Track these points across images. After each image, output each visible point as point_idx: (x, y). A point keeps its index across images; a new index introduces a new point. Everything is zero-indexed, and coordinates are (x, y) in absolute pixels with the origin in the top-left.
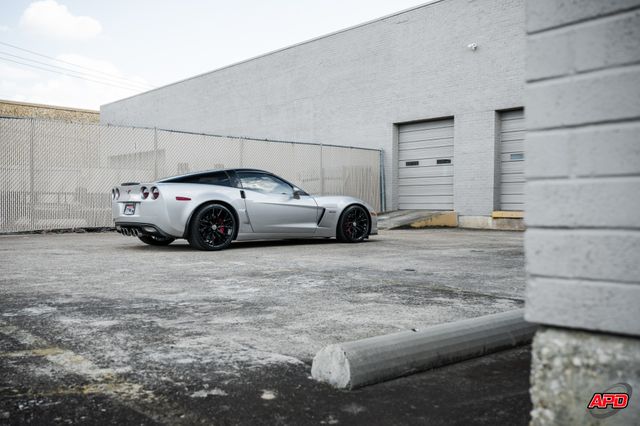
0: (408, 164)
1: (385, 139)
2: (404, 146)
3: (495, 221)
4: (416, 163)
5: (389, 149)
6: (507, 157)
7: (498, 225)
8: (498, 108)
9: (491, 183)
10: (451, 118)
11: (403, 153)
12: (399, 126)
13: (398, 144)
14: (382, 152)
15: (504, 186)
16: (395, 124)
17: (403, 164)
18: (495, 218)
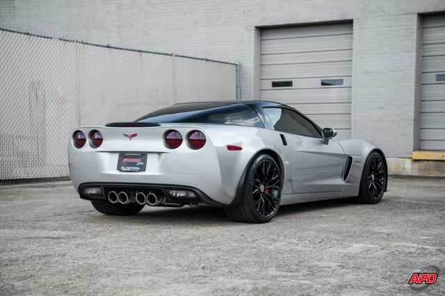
0: (275, 84)
1: (243, 48)
2: (268, 60)
3: (416, 165)
4: (289, 84)
5: (249, 64)
6: (431, 78)
7: (420, 169)
8: (422, 10)
9: (411, 114)
10: (349, 23)
11: (266, 69)
12: (262, 30)
13: (260, 54)
14: (238, 67)
15: (426, 117)
16: (257, 28)
17: (268, 85)
18: (416, 161)
